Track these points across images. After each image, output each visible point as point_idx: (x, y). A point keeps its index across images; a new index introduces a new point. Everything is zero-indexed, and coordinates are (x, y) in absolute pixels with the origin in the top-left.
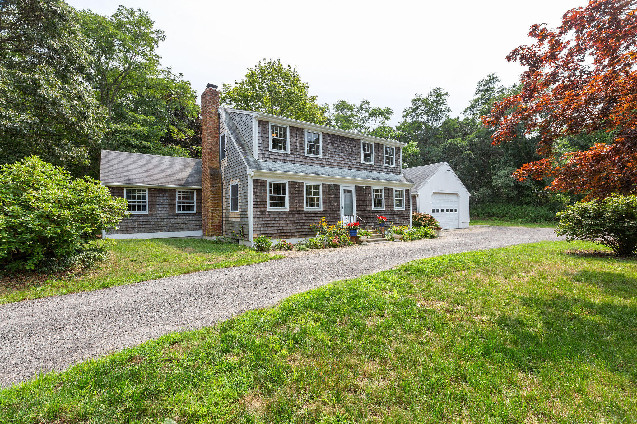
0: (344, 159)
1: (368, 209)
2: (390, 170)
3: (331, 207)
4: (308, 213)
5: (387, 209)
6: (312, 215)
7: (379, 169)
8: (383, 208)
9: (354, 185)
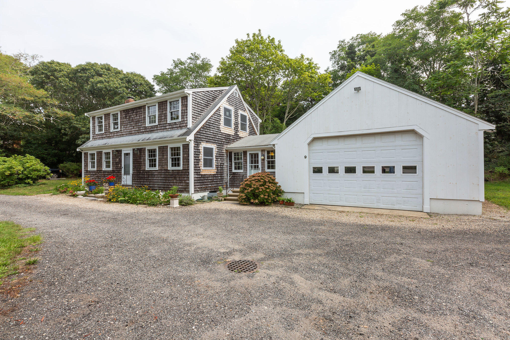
0: (133, 127)
1: (142, 169)
2: (174, 126)
3: (116, 168)
4: (105, 172)
5: (161, 169)
6: (107, 173)
7: (163, 128)
8: (157, 168)
9: (132, 149)
